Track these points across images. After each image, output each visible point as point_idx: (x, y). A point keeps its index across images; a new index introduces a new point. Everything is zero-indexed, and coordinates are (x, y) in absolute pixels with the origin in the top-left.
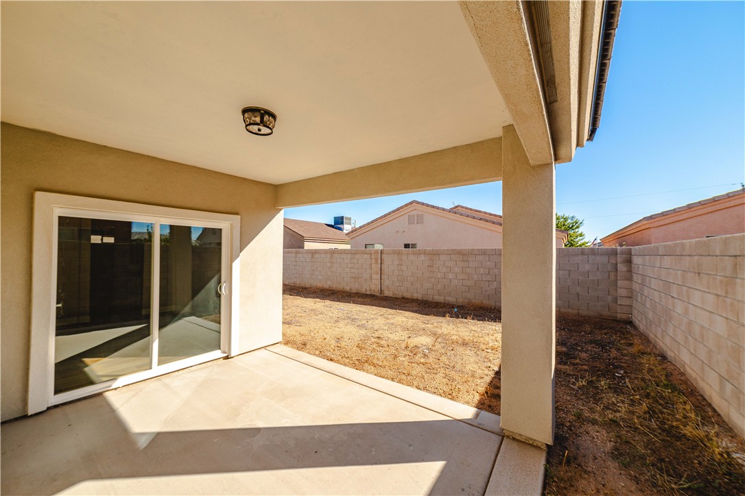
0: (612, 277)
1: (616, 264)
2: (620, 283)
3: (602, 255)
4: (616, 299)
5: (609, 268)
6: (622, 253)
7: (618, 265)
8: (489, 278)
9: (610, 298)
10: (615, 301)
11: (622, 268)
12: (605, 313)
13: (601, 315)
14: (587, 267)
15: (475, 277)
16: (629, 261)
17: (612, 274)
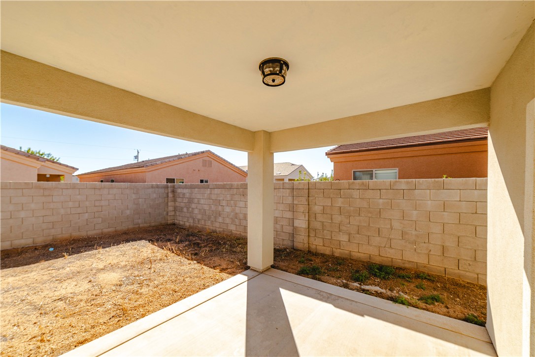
0: (166, 201)
1: (168, 193)
2: (170, 204)
3: (162, 188)
4: (168, 212)
5: (165, 195)
6: (171, 187)
7: (169, 194)
8: (79, 210)
9: (165, 213)
10: (167, 214)
11: (170, 195)
12: (163, 222)
13: (161, 224)
14: (155, 196)
15: (62, 211)
16: (173, 192)
17: (166, 199)
